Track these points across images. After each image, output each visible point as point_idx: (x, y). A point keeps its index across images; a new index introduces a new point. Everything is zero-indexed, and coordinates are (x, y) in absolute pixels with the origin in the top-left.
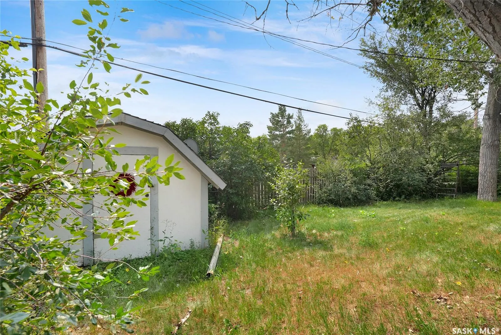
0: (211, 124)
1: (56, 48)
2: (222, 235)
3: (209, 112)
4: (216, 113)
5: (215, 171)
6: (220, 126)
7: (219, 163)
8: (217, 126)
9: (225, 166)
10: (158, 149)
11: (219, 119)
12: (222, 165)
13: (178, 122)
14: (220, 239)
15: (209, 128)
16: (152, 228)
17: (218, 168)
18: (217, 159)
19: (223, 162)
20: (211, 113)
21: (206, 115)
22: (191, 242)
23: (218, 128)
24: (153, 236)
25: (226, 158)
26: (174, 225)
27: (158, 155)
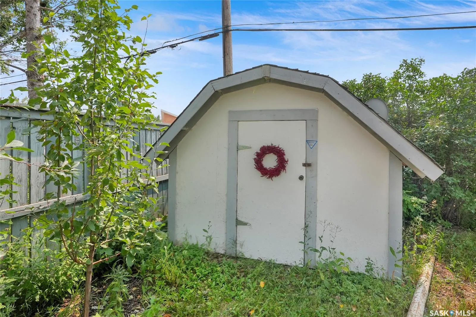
0: (409, 77)
1: (238, 30)
2: (432, 260)
3: (405, 61)
4: (417, 60)
5: (417, 145)
6: (424, 79)
7: (426, 133)
8: (419, 79)
9: (436, 138)
10: (317, 111)
11: (423, 69)
12: (430, 135)
13: (359, 81)
14: (427, 269)
15: (407, 85)
16: (306, 226)
17: (423, 141)
18: (422, 127)
19: (434, 132)
20: (408, 62)
21: (401, 66)
22: (368, 263)
23: (422, 83)
24: (306, 239)
25: (439, 125)
26: (338, 230)
27: (317, 120)
